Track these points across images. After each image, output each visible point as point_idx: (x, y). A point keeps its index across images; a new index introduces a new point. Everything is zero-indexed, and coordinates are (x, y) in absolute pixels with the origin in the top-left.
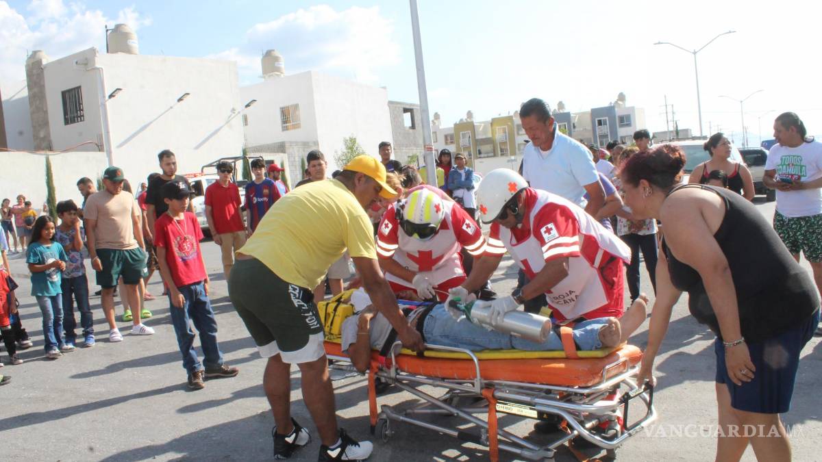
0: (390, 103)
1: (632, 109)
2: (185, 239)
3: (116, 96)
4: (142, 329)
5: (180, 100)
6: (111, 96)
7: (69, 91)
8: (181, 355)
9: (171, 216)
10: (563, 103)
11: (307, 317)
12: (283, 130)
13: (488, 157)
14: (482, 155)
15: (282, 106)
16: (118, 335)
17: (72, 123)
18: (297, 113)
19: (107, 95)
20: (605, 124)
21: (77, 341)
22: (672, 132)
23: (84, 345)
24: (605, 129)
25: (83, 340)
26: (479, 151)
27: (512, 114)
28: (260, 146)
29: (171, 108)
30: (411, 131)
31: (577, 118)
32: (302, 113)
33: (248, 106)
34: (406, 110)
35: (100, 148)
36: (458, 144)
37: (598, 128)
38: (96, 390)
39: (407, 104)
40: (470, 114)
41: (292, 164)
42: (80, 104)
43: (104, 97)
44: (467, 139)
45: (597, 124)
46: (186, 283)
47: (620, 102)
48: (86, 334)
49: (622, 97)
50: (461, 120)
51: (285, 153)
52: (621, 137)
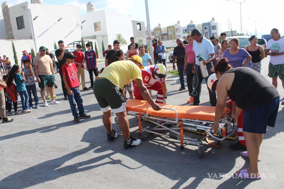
0: (132, 21)
1: (217, 23)
2: (72, 72)
3: (36, 19)
4: (55, 102)
5: (59, 20)
6: (34, 19)
7: (19, 17)
8: (71, 111)
9: (68, 64)
10: (193, 21)
11: (121, 97)
12: (95, 31)
13: (166, 40)
14: (164, 39)
15: (95, 22)
16: (47, 104)
17: (20, 29)
18: (100, 25)
19: (33, 19)
20: (207, 29)
21: (33, 106)
22: (230, 31)
23: (36, 108)
24: (207, 30)
25: (35, 106)
26: (163, 38)
27: (174, 25)
28: (87, 37)
29: (56, 23)
30: (140, 31)
31: (197, 26)
32: (102, 25)
33: (83, 22)
34: (138, 24)
35: (31, 38)
36: (155, 36)
37: (204, 30)
38: (43, 123)
39: (138, 22)
40: (159, 25)
41: (99, 43)
42: (23, 22)
43: (32, 20)
44: (159, 34)
45: (204, 28)
46: (73, 87)
47: (213, 21)
48: (36, 104)
49: (213, 19)
50: (157, 27)
51: (96, 39)
52: (213, 33)
